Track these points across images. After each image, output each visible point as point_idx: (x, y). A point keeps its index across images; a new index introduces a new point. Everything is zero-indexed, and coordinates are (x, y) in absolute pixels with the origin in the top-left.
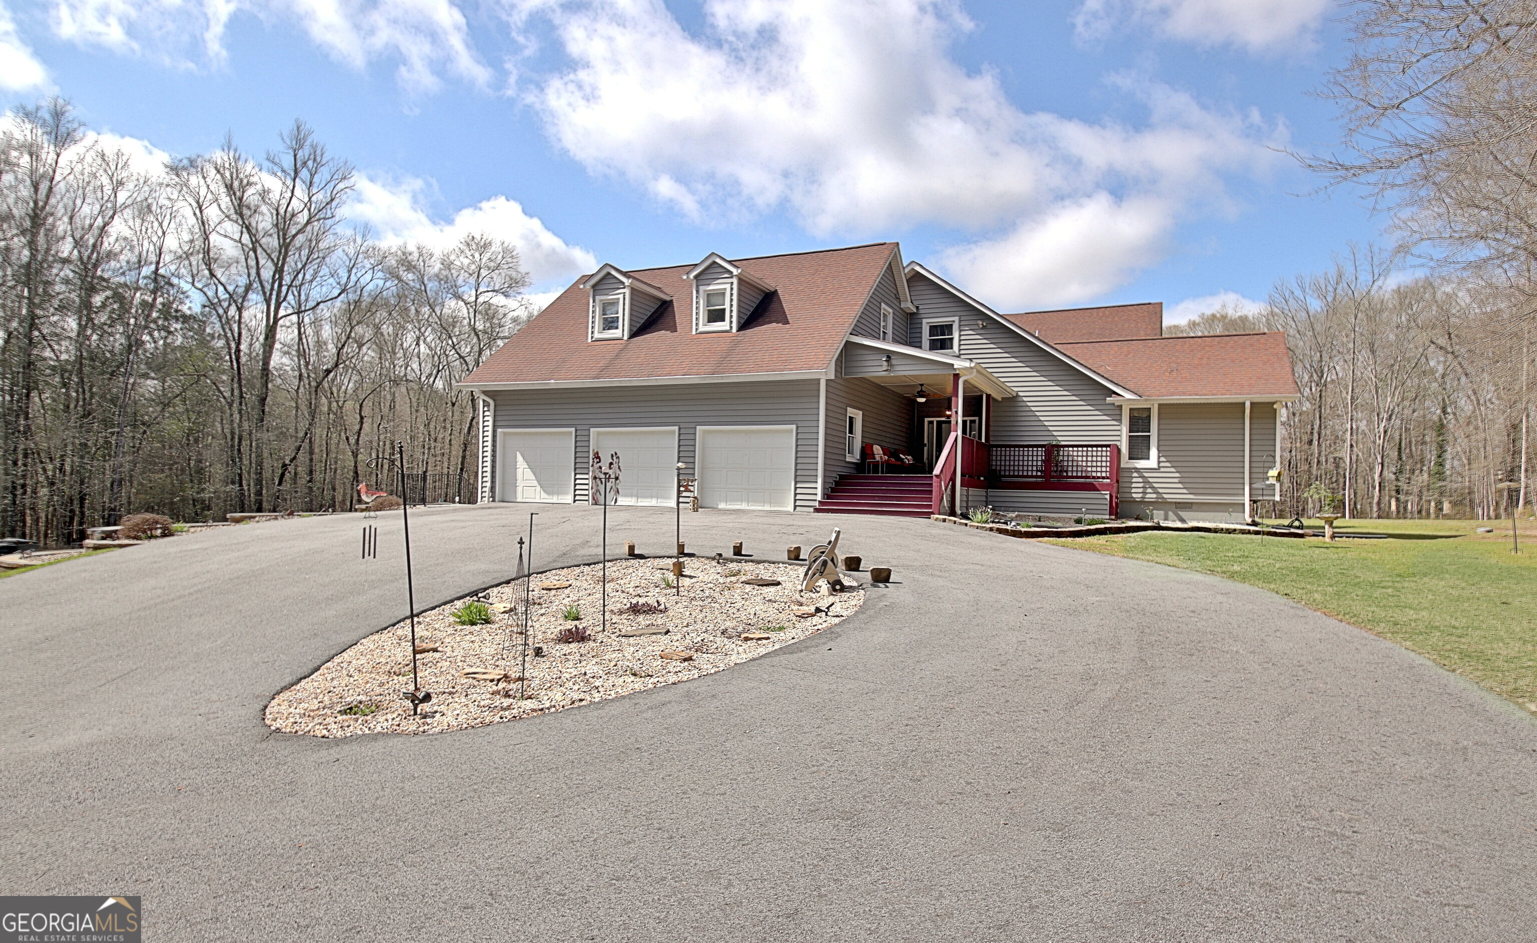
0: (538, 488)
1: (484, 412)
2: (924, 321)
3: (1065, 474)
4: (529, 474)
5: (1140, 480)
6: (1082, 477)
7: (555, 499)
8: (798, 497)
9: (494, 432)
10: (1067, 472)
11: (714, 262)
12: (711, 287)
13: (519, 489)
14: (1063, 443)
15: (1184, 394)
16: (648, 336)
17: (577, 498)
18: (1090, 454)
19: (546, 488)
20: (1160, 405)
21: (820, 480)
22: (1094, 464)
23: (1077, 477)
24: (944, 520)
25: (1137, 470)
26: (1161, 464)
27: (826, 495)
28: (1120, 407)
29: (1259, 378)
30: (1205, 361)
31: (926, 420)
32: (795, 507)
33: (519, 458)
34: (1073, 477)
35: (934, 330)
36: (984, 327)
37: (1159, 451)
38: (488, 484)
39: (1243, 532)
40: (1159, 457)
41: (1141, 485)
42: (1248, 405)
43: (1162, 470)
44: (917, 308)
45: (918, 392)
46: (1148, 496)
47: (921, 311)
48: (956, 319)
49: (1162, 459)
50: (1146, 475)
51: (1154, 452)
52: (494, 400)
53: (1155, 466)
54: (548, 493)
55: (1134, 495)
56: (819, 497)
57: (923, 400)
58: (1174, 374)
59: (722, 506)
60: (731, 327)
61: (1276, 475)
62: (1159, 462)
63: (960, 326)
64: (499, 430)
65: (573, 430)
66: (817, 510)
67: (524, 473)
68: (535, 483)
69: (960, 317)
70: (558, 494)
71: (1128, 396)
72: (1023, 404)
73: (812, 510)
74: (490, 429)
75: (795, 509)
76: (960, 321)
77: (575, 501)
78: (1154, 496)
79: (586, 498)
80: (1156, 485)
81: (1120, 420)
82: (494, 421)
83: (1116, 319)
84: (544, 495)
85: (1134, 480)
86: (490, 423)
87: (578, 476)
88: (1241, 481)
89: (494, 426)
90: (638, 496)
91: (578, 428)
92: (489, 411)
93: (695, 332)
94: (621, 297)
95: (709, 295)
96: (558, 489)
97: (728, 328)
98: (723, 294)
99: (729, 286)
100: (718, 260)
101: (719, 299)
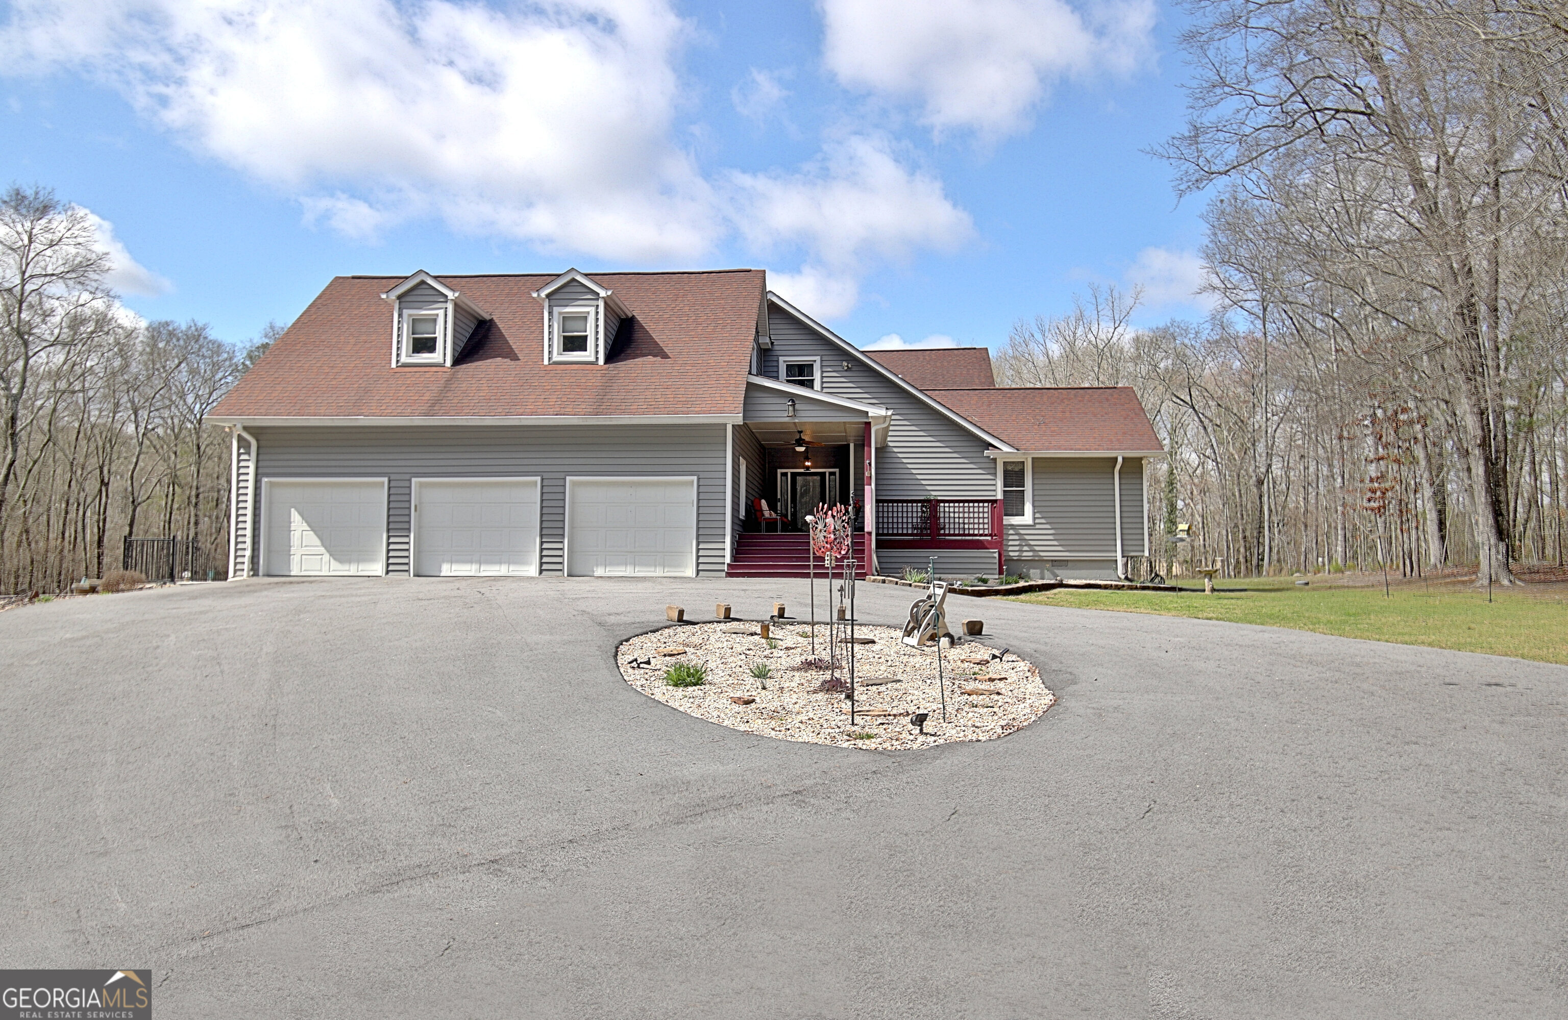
0: (327, 557)
1: (239, 455)
2: (781, 359)
3: (942, 532)
4: (312, 538)
5: (1016, 537)
6: (959, 535)
7: (352, 569)
8: (701, 560)
9: (257, 482)
10: (944, 528)
11: (574, 280)
12: (568, 309)
13: (295, 560)
14: (939, 498)
15: (1059, 448)
16: (464, 366)
17: (391, 568)
18: (966, 510)
19: (337, 553)
20: (1033, 458)
21: (728, 539)
22: (972, 521)
23: (954, 535)
24: (884, 582)
25: (1013, 527)
26: (1037, 521)
27: (734, 558)
28: (995, 460)
29: (1124, 433)
30: (1068, 414)
31: (779, 471)
32: (698, 571)
33: (295, 517)
34: (949, 535)
35: (790, 368)
36: (849, 369)
37: (1034, 506)
38: (248, 553)
39: (1118, 587)
40: (1034, 513)
41: (1017, 543)
42: (1120, 460)
43: (1038, 526)
44: (772, 343)
45: (796, 440)
46: (1025, 554)
47: (776, 348)
48: (818, 358)
49: (1037, 515)
50: (1022, 532)
51: (1028, 508)
52: (258, 440)
53: (1030, 522)
54: (341, 561)
55: (1011, 554)
56: (728, 560)
57: (802, 449)
58: (1043, 426)
59: (599, 572)
60: (597, 358)
61: (1186, 528)
62: (1034, 519)
63: (822, 366)
64: (265, 480)
65: (385, 479)
66: (729, 575)
67: (302, 537)
68: (323, 550)
69: (822, 356)
70: (358, 561)
71: (1006, 449)
72: (894, 455)
73: (724, 574)
74: (251, 477)
75: (698, 574)
76: (822, 361)
77: (387, 572)
78: (1031, 554)
79: (406, 568)
80: (1032, 543)
81: (995, 474)
82: (257, 468)
83: (946, 364)
84: (335, 565)
85: (1011, 537)
86: (251, 470)
87: (392, 540)
88: (1113, 537)
89: (257, 475)
90: (480, 563)
91: (393, 477)
92: (249, 454)
93: (546, 362)
94: (441, 313)
95: (565, 319)
96: (365, 556)
97: (593, 359)
98: (586, 318)
99: (592, 310)
100: (579, 278)
101: (579, 324)
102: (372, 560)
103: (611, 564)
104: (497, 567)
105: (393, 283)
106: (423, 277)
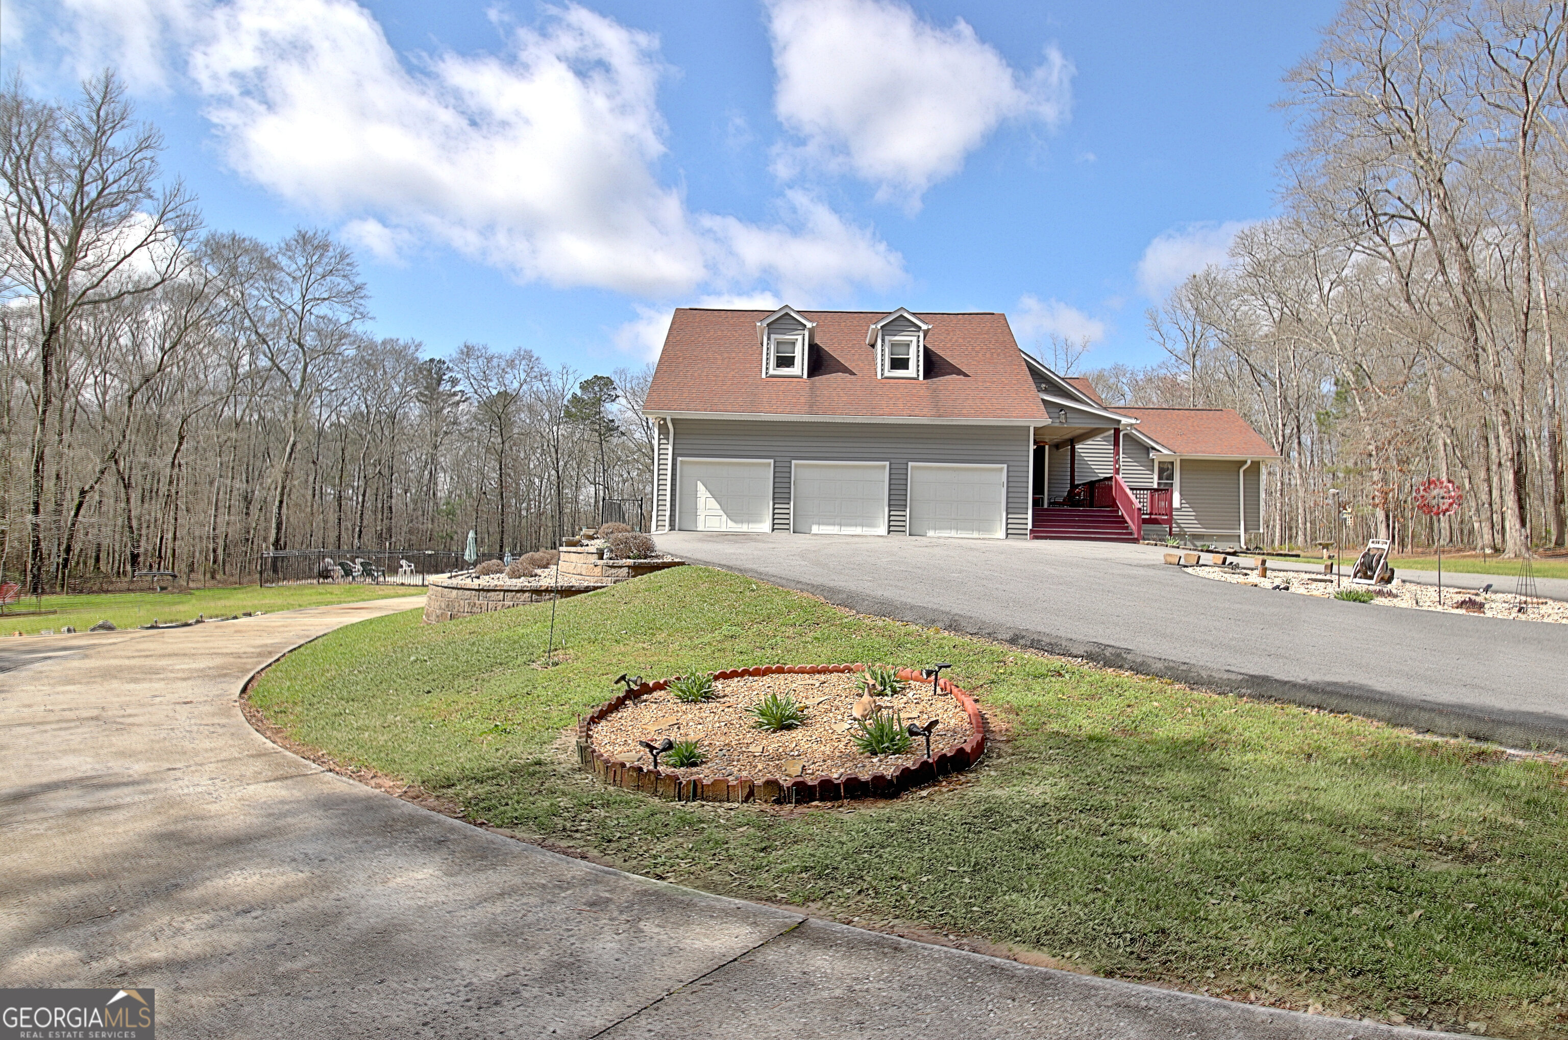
0: (725, 517)
1: (660, 439)
4: (713, 503)
7: (744, 528)
8: (1010, 526)
9: (673, 460)
11: (901, 316)
12: (897, 338)
13: (701, 519)
16: (817, 378)
17: (776, 527)
19: (733, 515)
20: (1181, 459)
21: (1030, 512)
26: (1183, 505)
28: (1153, 459)
29: (1245, 443)
32: (1008, 534)
33: (701, 487)
37: (1180, 494)
38: (668, 513)
40: (1181, 500)
42: (1249, 462)
43: (1184, 509)
51: (1176, 495)
52: (675, 429)
53: (1179, 506)
54: (735, 522)
56: (1030, 526)
59: (932, 531)
60: (918, 375)
62: (1181, 504)
64: (679, 459)
65: (772, 461)
66: (1034, 537)
67: (706, 504)
68: (721, 513)
70: (752, 523)
71: (1165, 452)
73: (1028, 537)
74: (669, 456)
75: (1006, 537)
77: (773, 530)
79: (787, 527)
81: (1154, 470)
82: (674, 450)
84: (730, 524)
86: (670, 452)
87: (775, 506)
88: (1238, 519)
89: (673, 454)
90: (841, 525)
91: (778, 459)
92: (668, 439)
93: (879, 377)
94: (800, 338)
95: (893, 345)
96: (753, 518)
97: (915, 375)
98: (908, 345)
99: (914, 339)
100: (906, 315)
101: (903, 350)
102: (758, 520)
103: (941, 528)
104: (853, 528)
105: (762, 316)
106: (787, 311)
